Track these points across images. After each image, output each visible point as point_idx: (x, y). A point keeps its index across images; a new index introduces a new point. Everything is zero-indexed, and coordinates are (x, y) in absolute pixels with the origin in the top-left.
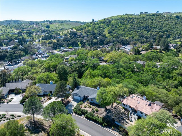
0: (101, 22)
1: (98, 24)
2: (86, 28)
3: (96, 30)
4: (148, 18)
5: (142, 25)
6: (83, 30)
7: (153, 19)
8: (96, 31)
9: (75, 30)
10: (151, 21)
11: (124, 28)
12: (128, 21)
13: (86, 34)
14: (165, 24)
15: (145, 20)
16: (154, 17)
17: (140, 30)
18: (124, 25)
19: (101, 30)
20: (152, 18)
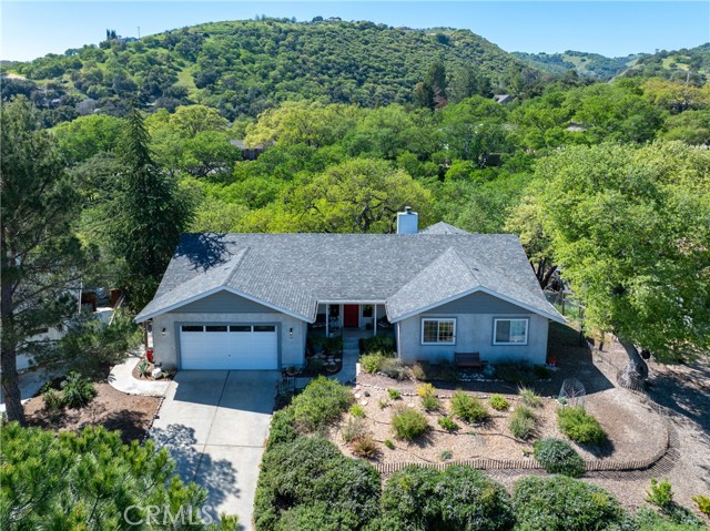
0: (157, 43)
1: (139, 48)
2: (78, 66)
3: (133, 74)
4: (348, 34)
5: (332, 57)
6: (66, 77)
7: (366, 38)
8: (135, 79)
9: (23, 77)
10: (363, 46)
11: (266, 68)
12: (277, 41)
13: (84, 91)
14: (409, 59)
15: (339, 42)
16: (370, 33)
17: (330, 76)
18: (263, 55)
19: (162, 71)
20: (364, 35)
